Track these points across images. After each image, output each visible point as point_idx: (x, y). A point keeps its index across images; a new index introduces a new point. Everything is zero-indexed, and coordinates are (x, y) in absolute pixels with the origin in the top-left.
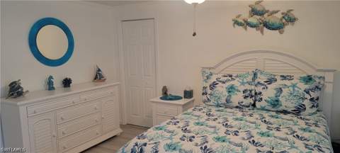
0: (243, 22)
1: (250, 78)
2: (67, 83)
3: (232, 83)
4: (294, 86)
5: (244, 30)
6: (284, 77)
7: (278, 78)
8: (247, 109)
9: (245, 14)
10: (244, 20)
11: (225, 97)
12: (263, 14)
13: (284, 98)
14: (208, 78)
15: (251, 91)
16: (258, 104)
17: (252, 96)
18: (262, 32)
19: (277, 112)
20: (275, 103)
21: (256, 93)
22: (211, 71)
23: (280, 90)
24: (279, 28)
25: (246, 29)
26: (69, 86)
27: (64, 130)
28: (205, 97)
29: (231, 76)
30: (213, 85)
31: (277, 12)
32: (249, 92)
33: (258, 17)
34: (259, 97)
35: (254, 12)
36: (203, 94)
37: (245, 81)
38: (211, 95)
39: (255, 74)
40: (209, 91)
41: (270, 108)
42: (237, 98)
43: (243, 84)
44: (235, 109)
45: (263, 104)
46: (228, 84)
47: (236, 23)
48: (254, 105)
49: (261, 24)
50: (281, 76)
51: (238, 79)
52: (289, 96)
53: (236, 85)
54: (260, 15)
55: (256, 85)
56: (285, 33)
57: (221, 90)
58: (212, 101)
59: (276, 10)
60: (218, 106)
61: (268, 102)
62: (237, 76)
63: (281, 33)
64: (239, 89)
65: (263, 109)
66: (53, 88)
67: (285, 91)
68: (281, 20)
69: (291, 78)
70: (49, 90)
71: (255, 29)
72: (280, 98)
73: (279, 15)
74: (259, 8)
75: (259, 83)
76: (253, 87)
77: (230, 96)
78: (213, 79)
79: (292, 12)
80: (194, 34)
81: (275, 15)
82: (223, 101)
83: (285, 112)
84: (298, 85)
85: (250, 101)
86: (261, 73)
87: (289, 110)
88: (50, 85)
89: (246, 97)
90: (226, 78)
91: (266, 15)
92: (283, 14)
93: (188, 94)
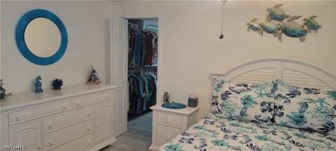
0: (259, 27)
1: (269, 89)
2: (57, 84)
3: (248, 93)
4: (322, 101)
5: (260, 36)
6: (308, 91)
7: (302, 91)
8: (265, 124)
9: (262, 19)
10: (260, 24)
11: (240, 110)
12: (283, 19)
13: (310, 114)
14: (219, 86)
15: (270, 104)
16: (278, 119)
17: (271, 110)
18: (280, 39)
19: (301, 129)
20: (299, 119)
21: (275, 107)
22: (223, 78)
23: (305, 105)
24: (300, 35)
25: (262, 35)
26: (60, 89)
27: (51, 140)
28: (215, 108)
29: (246, 86)
30: (226, 95)
31: (298, 18)
32: (267, 105)
33: (277, 22)
34: (279, 111)
35: (273, 16)
36: (213, 104)
37: (263, 92)
38: (222, 105)
39: (275, 85)
40: (220, 101)
41: (292, 125)
42: (254, 111)
43: (261, 95)
44: (251, 123)
45: (284, 119)
46: (243, 95)
47: (252, 27)
48: (273, 120)
49: (279, 29)
50: (305, 89)
51: (254, 90)
52: (316, 112)
53: (253, 96)
54: (280, 20)
55: (275, 98)
56: (306, 41)
57: (236, 101)
58: (224, 112)
59: (297, 15)
60: (231, 118)
61: (290, 117)
62: (253, 86)
63: (302, 41)
64: (256, 100)
65: (284, 125)
66: (41, 91)
67: (311, 106)
68: (303, 26)
69: (317, 92)
70: (36, 92)
71: (271, 35)
72: (305, 114)
73: (300, 22)
74: (278, 13)
75: (279, 95)
76: (272, 100)
77: (246, 108)
78: (226, 88)
79: (315, 19)
80: (221, 37)
81: (296, 21)
82: (237, 113)
83: (310, 130)
84: (326, 100)
85: (269, 115)
86: (282, 84)
87: (316, 128)
88: (37, 87)
89: (264, 111)
90: (240, 88)
91: (285, 21)
92: (305, 20)
93: (193, 102)
